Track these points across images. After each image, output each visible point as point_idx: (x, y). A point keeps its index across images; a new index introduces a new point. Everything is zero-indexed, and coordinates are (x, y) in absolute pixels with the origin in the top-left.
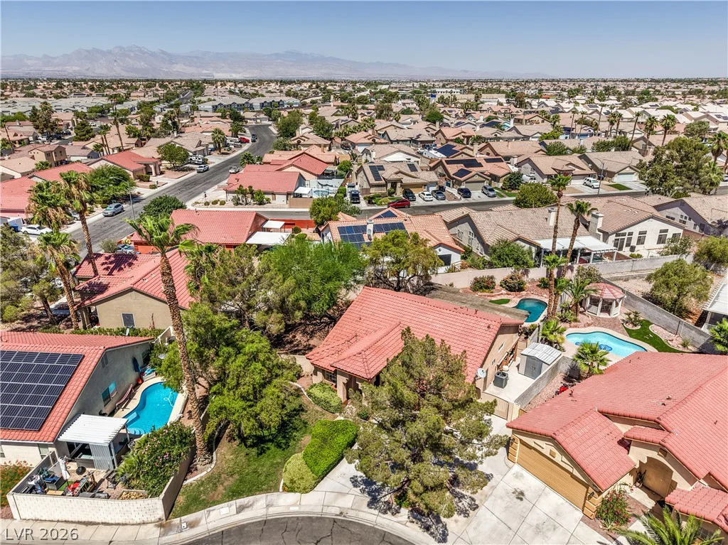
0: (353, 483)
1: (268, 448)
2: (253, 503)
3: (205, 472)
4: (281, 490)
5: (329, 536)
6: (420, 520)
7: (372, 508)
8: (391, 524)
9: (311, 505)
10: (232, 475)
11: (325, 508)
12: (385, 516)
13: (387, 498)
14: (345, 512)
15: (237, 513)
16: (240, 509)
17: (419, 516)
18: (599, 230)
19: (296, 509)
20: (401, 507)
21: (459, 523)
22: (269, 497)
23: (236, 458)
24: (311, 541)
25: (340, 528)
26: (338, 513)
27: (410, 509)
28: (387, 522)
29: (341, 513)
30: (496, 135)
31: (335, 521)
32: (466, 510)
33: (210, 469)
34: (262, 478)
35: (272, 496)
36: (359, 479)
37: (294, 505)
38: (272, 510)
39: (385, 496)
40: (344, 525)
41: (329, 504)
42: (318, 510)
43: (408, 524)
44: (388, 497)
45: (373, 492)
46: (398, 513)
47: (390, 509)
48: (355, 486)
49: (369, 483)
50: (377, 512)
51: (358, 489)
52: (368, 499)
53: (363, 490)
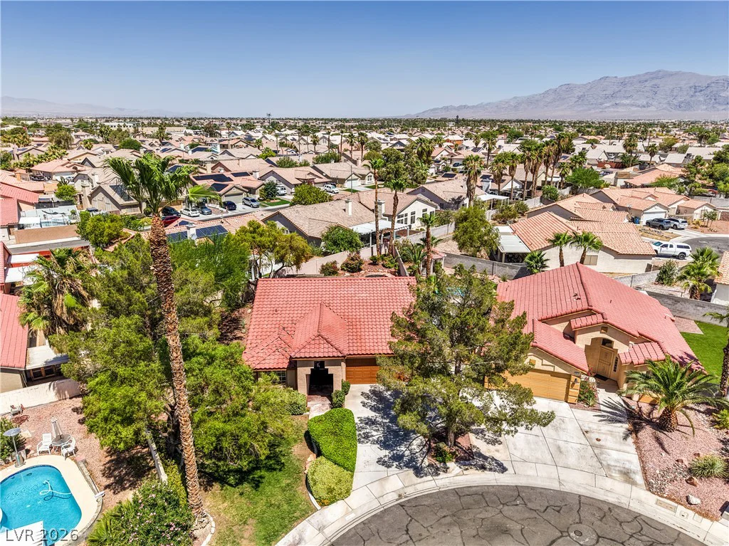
0: (383, 465)
1: (261, 477)
2: (300, 535)
3: (210, 536)
4: (319, 507)
5: (411, 520)
6: (471, 465)
7: (422, 477)
8: (452, 481)
9: (364, 505)
10: (245, 523)
11: (381, 499)
12: (440, 477)
13: (426, 462)
14: (402, 492)
17: (467, 463)
18: (384, 215)
19: (352, 516)
20: (445, 463)
21: (501, 451)
22: (312, 521)
23: (233, 502)
24: (400, 534)
25: (414, 509)
26: (397, 497)
27: (454, 460)
28: (447, 480)
29: (400, 496)
30: (212, 158)
31: (402, 505)
32: (496, 439)
33: (213, 530)
34: (286, 507)
35: (316, 518)
36: (386, 459)
37: (347, 514)
38: (329, 531)
39: (423, 461)
40: (414, 504)
41: (380, 494)
42: (375, 504)
43: (465, 472)
44: (426, 460)
45: (409, 463)
46: (448, 468)
47: (438, 469)
48: (389, 467)
49: (398, 458)
50: (429, 478)
51: (393, 468)
52: (411, 472)
53: (399, 467)
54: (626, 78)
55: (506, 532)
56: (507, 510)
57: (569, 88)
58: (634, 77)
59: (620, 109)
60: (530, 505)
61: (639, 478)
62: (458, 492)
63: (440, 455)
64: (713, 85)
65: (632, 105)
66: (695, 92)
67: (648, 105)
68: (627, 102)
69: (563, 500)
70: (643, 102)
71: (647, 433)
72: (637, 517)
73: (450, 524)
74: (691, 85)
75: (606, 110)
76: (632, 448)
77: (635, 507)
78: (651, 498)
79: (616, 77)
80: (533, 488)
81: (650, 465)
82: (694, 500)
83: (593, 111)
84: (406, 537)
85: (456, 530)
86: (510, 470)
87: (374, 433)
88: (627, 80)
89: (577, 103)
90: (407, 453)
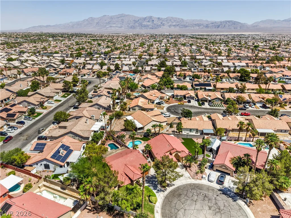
2: (157, 210)
5: (168, 199)
8: (169, 190)
12: (167, 191)
13: (163, 189)
14: (164, 196)
15: (158, 213)
16: (157, 212)
17: (169, 186)
18: (95, 119)
25: (167, 197)
31: (165, 198)
35: (156, 206)
37: (160, 203)
38: (160, 207)
41: (161, 198)
42: (162, 200)
43: (169, 188)
46: (167, 188)
47: (165, 189)
48: (158, 193)
49: (158, 190)
50: (165, 192)
51: (159, 193)
52: (162, 192)
53: (160, 192)
54: (112, 16)
55: (181, 194)
56: (179, 191)
57: (92, 19)
58: (115, 16)
59: (112, 28)
60: (181, 189)
61: (191, 178)
62: (171, 192)
63: (164, 187)
64: (140, 20)
65: (116, 27)
66: (135, 22)
67: (121, 27)
68: (114, 25)
69: (184, 186)
70: (119, 25)
71: (188, 168)
72: (194, 184)
73: (174, 197)
74: (133, 20)
75: (108, 28)
76: (188, 173)
77: (193, 183)
78: (194, 180)
79: (108, 16)
80: (180, 186)
81: (191, 175)
82: (199, 178)
83: (103, 29)
84: (170, 202)
85: (175, 198)
86: (175, 185)
87: (151, 188)
88: (112, 17)
89: (96, 25)
90: (159, 189)
